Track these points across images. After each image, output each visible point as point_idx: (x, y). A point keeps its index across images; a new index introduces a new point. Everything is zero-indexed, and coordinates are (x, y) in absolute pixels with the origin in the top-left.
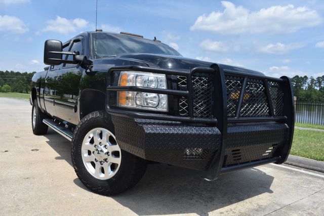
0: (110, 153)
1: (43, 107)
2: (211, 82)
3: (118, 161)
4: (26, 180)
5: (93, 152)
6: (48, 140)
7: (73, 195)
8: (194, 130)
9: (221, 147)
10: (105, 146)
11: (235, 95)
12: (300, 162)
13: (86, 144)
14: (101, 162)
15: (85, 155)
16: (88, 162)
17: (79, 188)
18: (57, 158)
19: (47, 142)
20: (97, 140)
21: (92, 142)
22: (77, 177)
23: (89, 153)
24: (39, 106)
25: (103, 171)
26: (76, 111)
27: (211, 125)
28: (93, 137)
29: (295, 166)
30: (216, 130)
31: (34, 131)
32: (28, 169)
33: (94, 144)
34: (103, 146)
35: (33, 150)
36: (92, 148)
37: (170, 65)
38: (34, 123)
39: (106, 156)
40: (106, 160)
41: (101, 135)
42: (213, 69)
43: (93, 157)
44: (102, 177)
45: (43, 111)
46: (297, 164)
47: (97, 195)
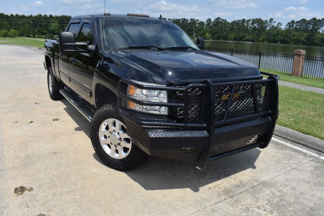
0: (122, 139)
1: (58, 76)
2: (203, 95)
3: (129, 146)
4: (55, 155)
5: (109, 137)
6: (66, 107)
7: (95, 170)
8: (187, 134)
9: (209, 146)
10: (118, 133)
11: (226, 97)
12: (289, 135)
13: (103, 130)
14: (115, 145)
15: (102, 138)
16: (105, 144)
17: (99, 163)
18: (77, 129)
19: (64, 109)
20: (112, 128)
21: (107, 128)
22: (95, 152)
23: (105, 137)
24: (54, 74)
25: (117, 152)
26: (91, 96)
27: (202, 129)
28: (108, 125)
29: (283, 138)
30: (205, 133)
31: (51, 96)
32: (54, 143)
33: (109, 131)
34: (117, 133)
35: (54, 120)
36: (107, 134)
37: (170, 73)
38: (51, 88)
39: (119, 142)
40: (119, 144)
41: (114, 124)
42: (205, 85)
43: (108, 141)
44: (116, 156)
45: (58, 80)
46: (285, 137)
47: (114, 170)
